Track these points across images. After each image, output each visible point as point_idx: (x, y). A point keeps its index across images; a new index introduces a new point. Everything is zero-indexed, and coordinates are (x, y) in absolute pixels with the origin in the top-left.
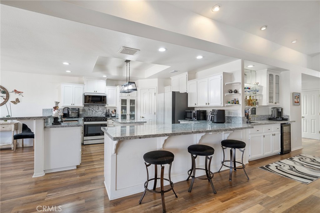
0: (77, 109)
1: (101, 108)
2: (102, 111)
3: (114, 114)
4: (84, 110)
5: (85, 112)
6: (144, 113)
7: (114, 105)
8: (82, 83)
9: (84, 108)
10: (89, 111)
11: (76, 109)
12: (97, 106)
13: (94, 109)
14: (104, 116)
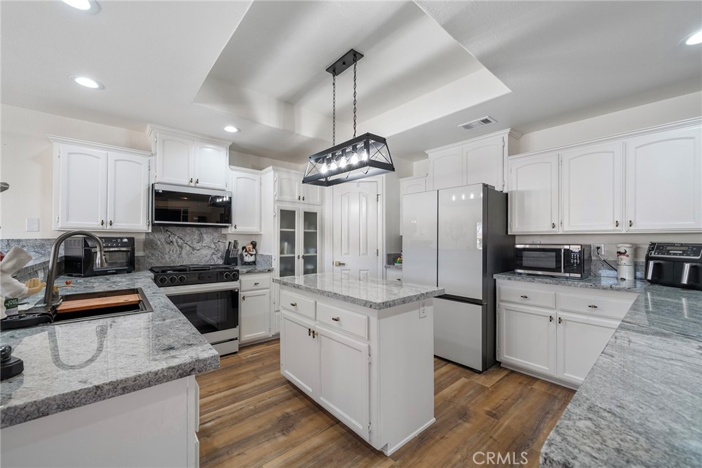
0: (125, 240)
1: (208, 237)
2: (213, 246)
3: (251, 255)
4: (149, 244)
5: (153, 252)
6: (345, 250)
7: (253, 229)
8: (144, 149)
9: (151, 237)
10: (167, 247)
11: (122, 238)
12: (194, 229)
13: (187, 239)
14: (221, 262)
